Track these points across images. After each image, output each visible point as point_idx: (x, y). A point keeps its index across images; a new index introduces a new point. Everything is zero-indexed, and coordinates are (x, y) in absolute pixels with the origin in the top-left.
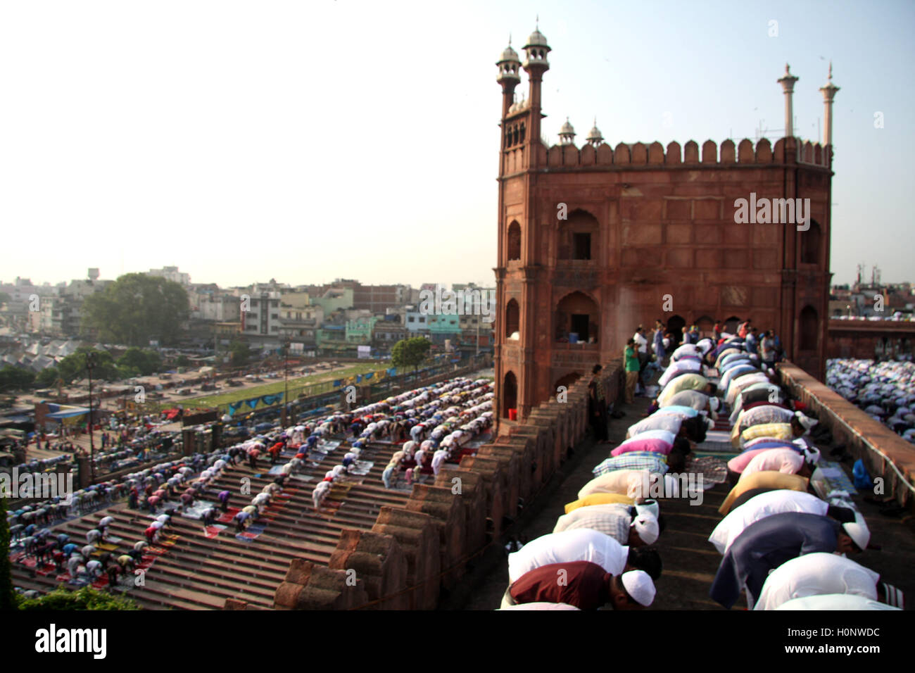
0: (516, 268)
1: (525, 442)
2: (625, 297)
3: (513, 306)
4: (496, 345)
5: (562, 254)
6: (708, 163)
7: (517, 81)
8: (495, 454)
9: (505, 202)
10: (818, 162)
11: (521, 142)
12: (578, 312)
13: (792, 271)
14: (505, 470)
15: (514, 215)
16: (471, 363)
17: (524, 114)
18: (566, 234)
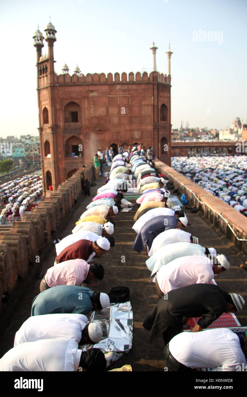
0: (47, 128)
1: (57, 199)
2: (93, 137)
3: (47, 143)
4: (41, 160)
5: (66, 121)
6: (124, 82)
7: (42, 46)
8: (45, 205)
9: (40, 99)
10: (166, 81)
11: (46, 73)
12: (74, 144)
13: (157, 124)
14: (50, 211)
15: (45, 105)
16: (31, 168)
17: (47, 61)
18: (67, 112)
